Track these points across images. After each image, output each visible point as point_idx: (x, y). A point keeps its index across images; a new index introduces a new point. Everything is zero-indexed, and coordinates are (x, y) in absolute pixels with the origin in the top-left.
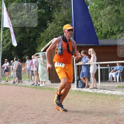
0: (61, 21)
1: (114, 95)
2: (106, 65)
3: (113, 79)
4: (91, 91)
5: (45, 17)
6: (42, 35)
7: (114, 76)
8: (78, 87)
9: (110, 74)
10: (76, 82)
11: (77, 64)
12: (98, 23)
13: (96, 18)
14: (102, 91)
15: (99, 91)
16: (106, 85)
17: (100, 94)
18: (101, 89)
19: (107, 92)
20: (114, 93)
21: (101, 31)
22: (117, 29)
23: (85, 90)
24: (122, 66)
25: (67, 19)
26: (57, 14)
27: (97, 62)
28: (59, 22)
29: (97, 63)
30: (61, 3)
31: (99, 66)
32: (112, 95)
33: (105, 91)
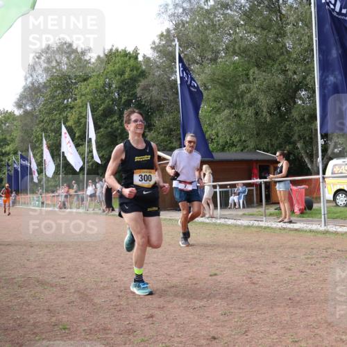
0: (163, 128)
1: (239, 226)
2: (225, 186)
3: (235, 204)
7: (236, 201)
9: (231, 198)
12: (214, 131)
13: (210, 125)
14: (222, 221)
16: (226, 212)
17: (220, 224)
18: (221, 218)
21: (217, 142)
22: (238, 139)
23: (199, 219)
24: (247, 187)
25: (171, 126)
26: (159, 120)
27: (213, 182)
28: (162, 130)
29: (215, 184)
30: (164, 106)
31: (218, 187)
33: (226, 220)
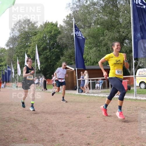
1: (99, 97)
2: (94, 80)
4: (86, 94)
5: (60, 54)
6: (58, 63)
8: (79, 92)
9: (96, 85)
10: (77, 90)
11: (78, 79)
12: (89, 57)
13: (88, 54)
14: (92, 95)
15: (91, 95)
18: (92, 93)
19: (96, 95)
20: (99, 95)
21: (91, 61)
23: (83, 94)
25: (71, 55)
28: (67, 56)
29: (89, 79)
31: (91, 80)
32: (98, 97)
33: (94, 94)
